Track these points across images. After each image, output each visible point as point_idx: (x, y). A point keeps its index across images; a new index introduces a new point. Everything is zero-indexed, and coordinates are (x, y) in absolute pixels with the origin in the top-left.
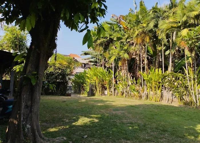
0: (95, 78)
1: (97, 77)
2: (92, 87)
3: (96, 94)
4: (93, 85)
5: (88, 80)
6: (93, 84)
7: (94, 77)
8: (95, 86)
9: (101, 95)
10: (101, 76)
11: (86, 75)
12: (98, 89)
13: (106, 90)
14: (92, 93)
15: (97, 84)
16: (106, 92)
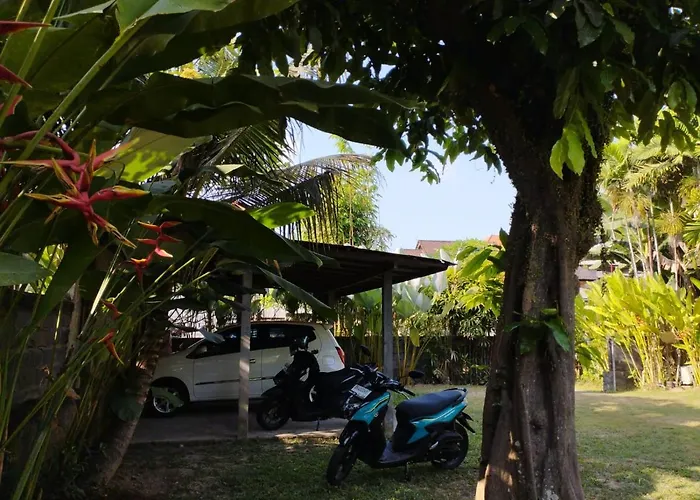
0: (628, 318)
1: (638, 315)
2: (618, 353)
3: (642, 383)
4: (623, 345)
5: (596, 329)
6: (623, 340)
7: (622, 313)
8: (633, 347)
9: (665, 384)
10: (657, 310)
11: (587, 307)
12: (647, 363)
13: (682, 365)
14: (621, 377)
15: (640, 341)
16: (685, 373)
